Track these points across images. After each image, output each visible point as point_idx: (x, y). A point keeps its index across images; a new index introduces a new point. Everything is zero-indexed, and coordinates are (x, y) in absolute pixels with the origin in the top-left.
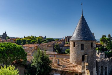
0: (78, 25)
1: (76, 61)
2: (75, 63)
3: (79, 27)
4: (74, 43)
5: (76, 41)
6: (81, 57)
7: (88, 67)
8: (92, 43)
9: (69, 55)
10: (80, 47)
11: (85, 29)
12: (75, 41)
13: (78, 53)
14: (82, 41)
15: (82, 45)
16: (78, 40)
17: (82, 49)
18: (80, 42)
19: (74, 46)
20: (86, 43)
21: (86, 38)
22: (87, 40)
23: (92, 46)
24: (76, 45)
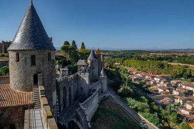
0: (23, 22)
1: (23, 87)
2: (20, 90)
3: (26, 25)
4: (18, 55)
5: (21, 50)
6: (32, 78)
7: (44, 92)
8: (49, 54)
9: (9, 78)
10: (29, 61)
11: (38, 30)
12: (18, 50)
13: (25, 72)
14: (31, 50)
15: (33, 57)
16: (25, 48)
17: (33, 63)
18: (28, 52)
19: (18, 60)
20: (40, 54)
21: (40, 46)
22: (40, 49)
23: (49, 59)
24: (21, 58)
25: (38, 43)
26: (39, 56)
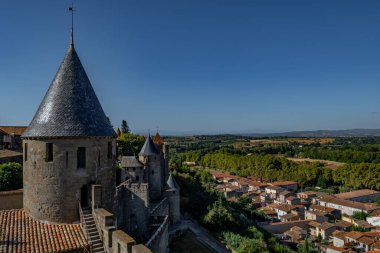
1: (57, 213)
2: (53, 220)
4: (50, 147)
5: (59, 138)
6: (78, 195)
8: (109, 144)
10: (74, 160)
11: (88, 99)
12: (52, 138)
13: (64, 182)
14: (80, 137)
15: (82, 151)
16: (66, 134)
17: (81, 164)
18: (72, 141)
19: (50, 158)
20: (94, 146)
21: (94, 129)
22: (96, 134)
23: (110, 154)
24: (57, 153)
25: (91, 123)
26: (94, 148)
